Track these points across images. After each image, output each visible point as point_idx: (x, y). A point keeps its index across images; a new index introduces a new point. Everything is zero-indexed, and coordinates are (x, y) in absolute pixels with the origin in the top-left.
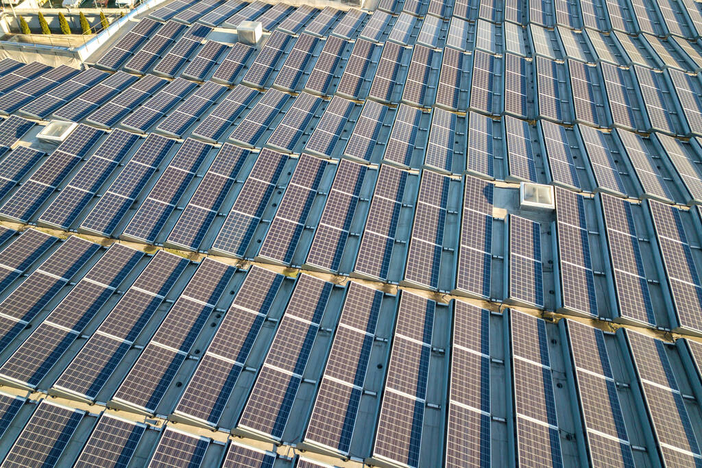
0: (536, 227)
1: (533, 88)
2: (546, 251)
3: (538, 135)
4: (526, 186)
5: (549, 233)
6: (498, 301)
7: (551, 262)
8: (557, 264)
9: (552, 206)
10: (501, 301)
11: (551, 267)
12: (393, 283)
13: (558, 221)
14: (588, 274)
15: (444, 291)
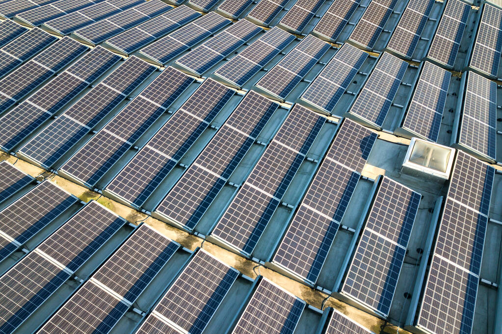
0: (414, 199)
1: (470, 37)
2: (419, 234)
3: (459, 88)
4: (417, 144)
5: (431, 210)
6: (325, 290)
7: (420, 251)
8: (428, 257)
9: (445, 175)
10: (329, 293)
11: (418, 259)
12: (199, 235)
13: (448, 197)
14: (471, 281)
15: (257, 260)
